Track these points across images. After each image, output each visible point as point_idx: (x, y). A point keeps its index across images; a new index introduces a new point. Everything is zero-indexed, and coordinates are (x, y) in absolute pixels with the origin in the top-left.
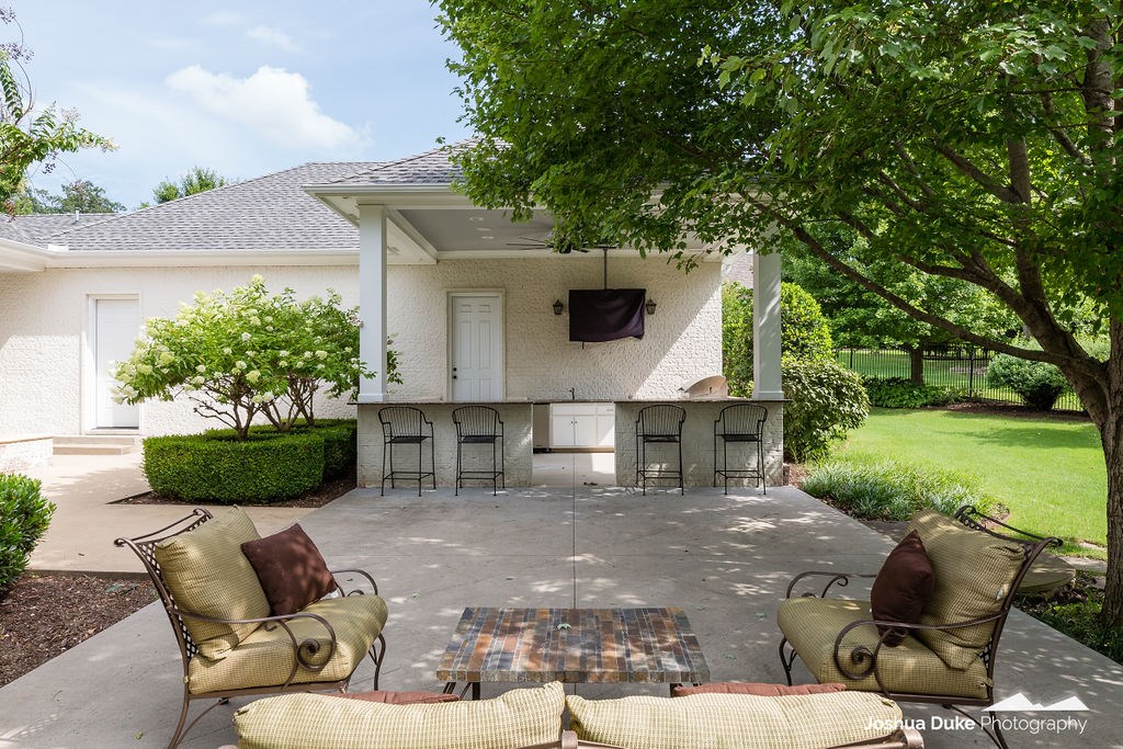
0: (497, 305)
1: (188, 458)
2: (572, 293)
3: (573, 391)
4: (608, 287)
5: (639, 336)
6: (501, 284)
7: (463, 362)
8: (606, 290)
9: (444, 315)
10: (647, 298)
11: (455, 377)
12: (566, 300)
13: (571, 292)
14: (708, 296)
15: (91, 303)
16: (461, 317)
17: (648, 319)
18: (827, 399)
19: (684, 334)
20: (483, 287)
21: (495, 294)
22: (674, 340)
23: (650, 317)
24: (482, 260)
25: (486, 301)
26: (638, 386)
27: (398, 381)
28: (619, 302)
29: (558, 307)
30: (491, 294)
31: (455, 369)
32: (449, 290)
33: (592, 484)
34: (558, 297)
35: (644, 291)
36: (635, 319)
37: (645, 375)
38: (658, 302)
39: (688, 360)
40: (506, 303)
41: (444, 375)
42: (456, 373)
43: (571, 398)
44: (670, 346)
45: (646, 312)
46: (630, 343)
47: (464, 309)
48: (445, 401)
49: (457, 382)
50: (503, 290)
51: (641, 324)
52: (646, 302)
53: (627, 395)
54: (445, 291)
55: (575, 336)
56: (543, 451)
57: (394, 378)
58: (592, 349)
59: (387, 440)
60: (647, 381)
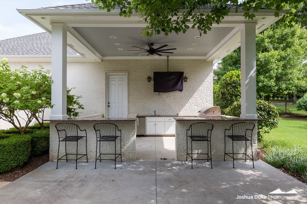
0: (125, 78)
3: (155, 112)
4: (169, 71)
5: (181, 90)
6: (127, 70)
7: (112, 100)
8: (168, 72)
9: (104, 82)
10: (184, 75)
11: (109, 106)
12: (152, 76)
13: (154, 73)
14: (208, 75)
16: (112, 82)
17: (184, 84)
18: (264, 116)
19: (198, 90)
20: (120, 71)
21: (125, 74)
22: (195, 92)
24: (119, 60)
25: (121, 77)
26: (180, 110)
27: (83, 108)
28: (173, 77)
29: (149, 79)
30: (121, 74)
31: (109, 103)
32: (107, 72)
33: (165, 159)
34: (149, 75)
35: (183, 72)
36: (179, 84)
37: (183, 106)
38: (188, 77)
39: (200, 100)
40: (129, 78)
41: (104, 105)
42: (109, 105)
43: (154, 114)
44: (193, 94)
45: (184, 81)
46: (177, 93)
47: (112, 79)
49: (110, 108)
50: (128, 72)
51: (182, 86)
52: (184, 77)
53: (176, 113)
54: (105, 72)
55: (156, 90)
56: (143, 136)
57: (81, 107)
58: (163, 95)
59: (61, 139)
60: (184, 108)
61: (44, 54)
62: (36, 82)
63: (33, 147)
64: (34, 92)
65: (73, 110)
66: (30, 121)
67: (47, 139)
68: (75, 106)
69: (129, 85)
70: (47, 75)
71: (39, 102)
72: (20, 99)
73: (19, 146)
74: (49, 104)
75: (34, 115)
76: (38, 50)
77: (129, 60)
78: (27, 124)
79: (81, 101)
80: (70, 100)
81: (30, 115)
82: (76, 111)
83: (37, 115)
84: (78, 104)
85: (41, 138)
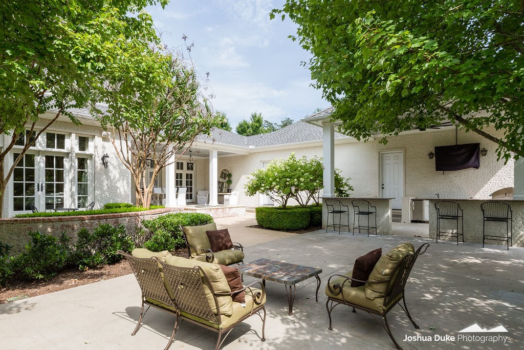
0: (401, 156)
1: (264, 214)
2: (436, 148)
3: (438, 195)
4: (458, 144)
5: (477, 167)
6: (403, 146)
7: (387, 181)
9: (377, 162)
11: (383, 188)
12: (434, 152)
15: (262, 164)
16: (386, 162)
17: (482, 159)
20: (394, 148)
21: (401, 151)
23: (484, 157)
25: (397, 155)
26: (476, 193)
27: (352, 190)
28: (463, 151)
29: (431, 155)
30: (400, 151)
31: (383, 185)
32: (380, 151)
33: (419, 236)
34: (430, 150)
35: (479, 144)
36: (473, 159)
37: (480, 188)
38: (488, 149)
39: (507, 178)
40: (405, 155)
41: (377, 187)
44: (496, 172)
45: (481, 155)
46: (471, 172)
47: (387, 158)
48: (378, 198)
49: (384, 190)
50: (404, 149)
51: (477, 161)
52: (481, 149)
53: (470, 197)
54: (378, 151)
55: (438, 169)
56: (420, 222)
57: (350, 188)
58: (450, 175)
59: (329, 212)
60: (482, 190)
61: (319, 139)
62: (313, 169)
63: (311, 218)
64: (311, 178)
65: (344, 192)
66: (309, 200)
67: (320, 213)
68: (346, 188)
69: (405, 163)
70: (321, 162)
71: (315, 184)
72: (304, 182)
73: (303, 214)
74: (321, 185)
75: (311, 195)
76: (315, 134)
77: (406, 135)
78: (307, 203)
79: (350, 183)
80: (338, 182)
81: (309, 195)
82: (347, 193)
83: (314, 195)
84: (347, 185)
85: (317, 212)
